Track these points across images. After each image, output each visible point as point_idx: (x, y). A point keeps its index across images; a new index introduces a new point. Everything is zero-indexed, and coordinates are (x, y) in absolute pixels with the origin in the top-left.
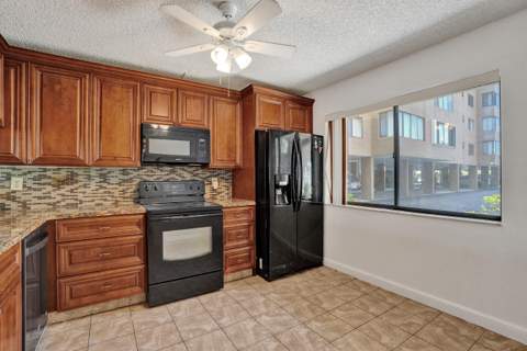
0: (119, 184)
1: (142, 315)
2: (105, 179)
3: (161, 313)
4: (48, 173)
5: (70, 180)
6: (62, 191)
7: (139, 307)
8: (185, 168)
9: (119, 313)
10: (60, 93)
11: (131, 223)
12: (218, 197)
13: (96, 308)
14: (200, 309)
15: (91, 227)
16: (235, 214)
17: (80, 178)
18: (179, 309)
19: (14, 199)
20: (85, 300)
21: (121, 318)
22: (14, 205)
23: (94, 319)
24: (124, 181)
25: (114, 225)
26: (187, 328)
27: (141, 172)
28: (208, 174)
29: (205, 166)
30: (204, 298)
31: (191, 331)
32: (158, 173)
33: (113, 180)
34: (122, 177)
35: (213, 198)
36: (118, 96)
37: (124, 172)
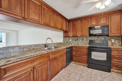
0: (85, 41)
1: (86, 68)
2: (83, 39)
3: (90, 70)
4: (74, 39)
5: (77, 40)
6: (76, 42)
7: (86, 67)
8: (102, 37)
9: (82, 66)
10: (75, 25)
11: (85, 49)
12: (114, 45)
13: (79, 63)
14: (100, 74)
15: (78, 48)
16: (118, 51)
17: (79, 39)
18: (94, 71)
19: (70, 43)
20: (77, 61)
21: (82, 67)
22: (70, 44)
23: (78, 65)
24: (86, 40)
25: (82, 48)
26: (93, 76)
27: (90, 38)
28: (110, 38)
29: (108, 35)
30: (102, 72)
31: (94, 77)
32: (94, 38)
33: (85, 40)
34: (86, 39)
35: (112, 45)
36: (84, 23)
37: (86, 38)
